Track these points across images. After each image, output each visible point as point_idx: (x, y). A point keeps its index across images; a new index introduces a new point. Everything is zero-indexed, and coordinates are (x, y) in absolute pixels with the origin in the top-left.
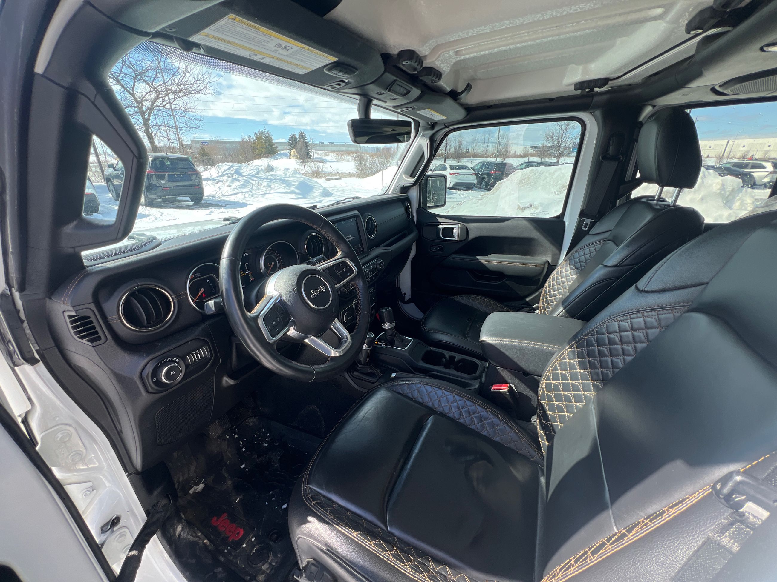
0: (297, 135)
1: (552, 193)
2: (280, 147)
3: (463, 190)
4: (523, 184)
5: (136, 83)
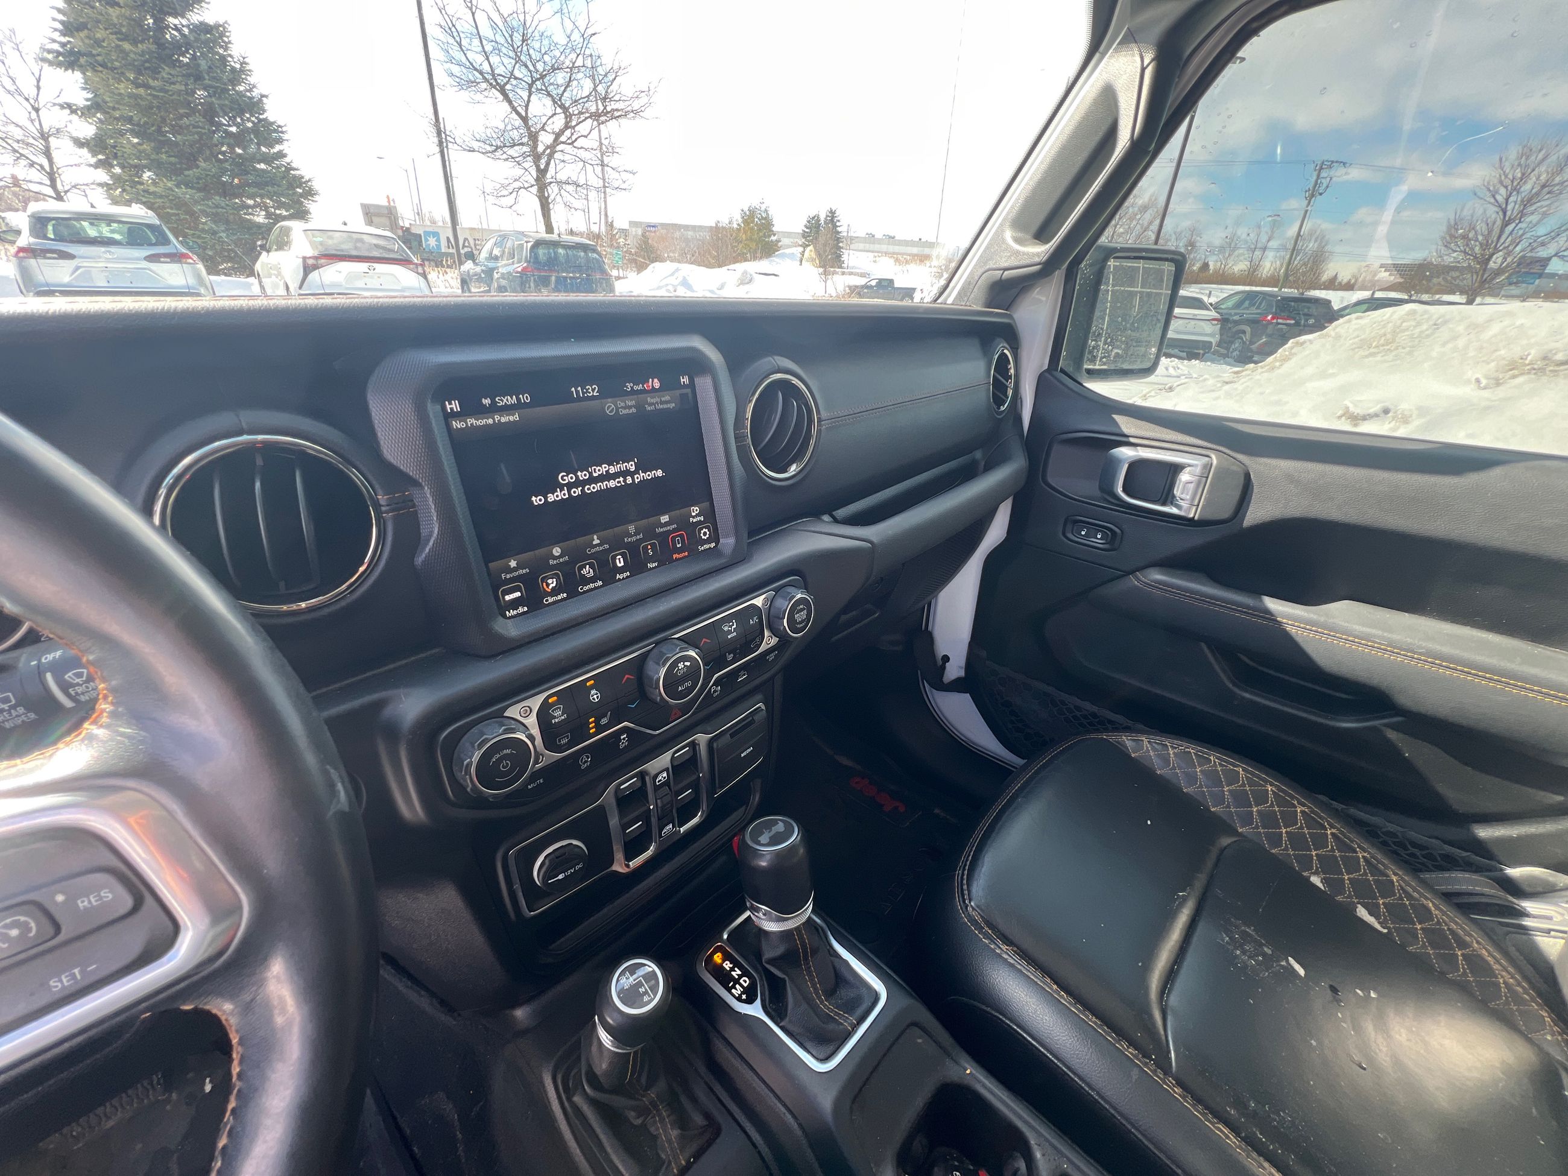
0: (822, 217)
1: (1468, 382)
2: (785, 241)
3: (1180, 358)
4: (1372, 350)
5: (533, 97)
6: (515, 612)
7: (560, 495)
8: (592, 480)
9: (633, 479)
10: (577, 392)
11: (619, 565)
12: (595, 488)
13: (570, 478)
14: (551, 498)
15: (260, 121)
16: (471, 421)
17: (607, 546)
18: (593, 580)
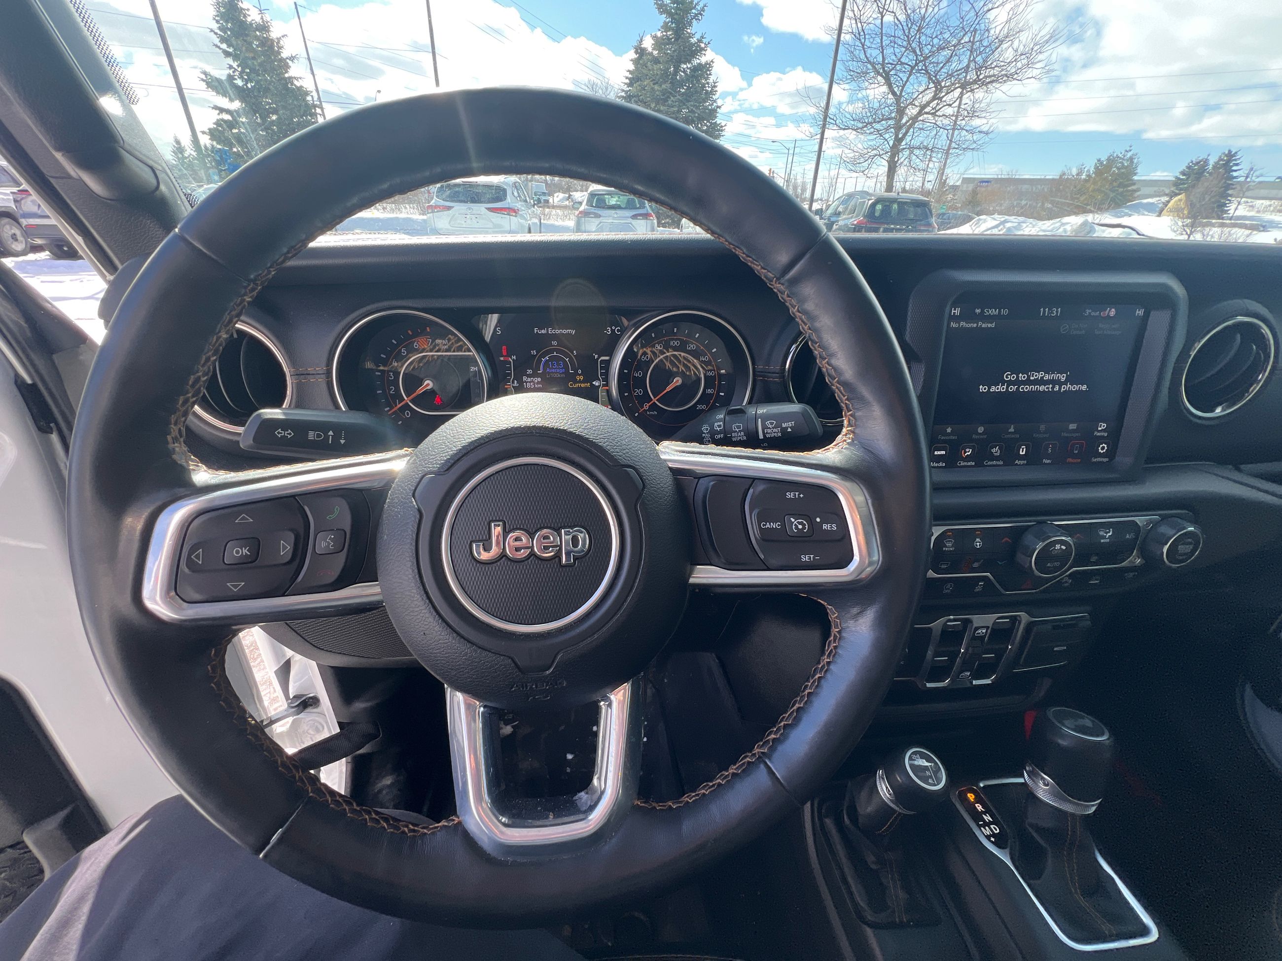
2: (1145, 190)
6: (936, 465)
7: (1001, 388)
8: (1028, 382)
9: (1060, 389)
10: (1044, 311)
11: (1021, 453)
12: (1027, 388)
13: (1013, 377)
14: (993, 389)
15: (711, 123)
16: (963, 324)
17: (1018, 436)
18: (997, 458)
